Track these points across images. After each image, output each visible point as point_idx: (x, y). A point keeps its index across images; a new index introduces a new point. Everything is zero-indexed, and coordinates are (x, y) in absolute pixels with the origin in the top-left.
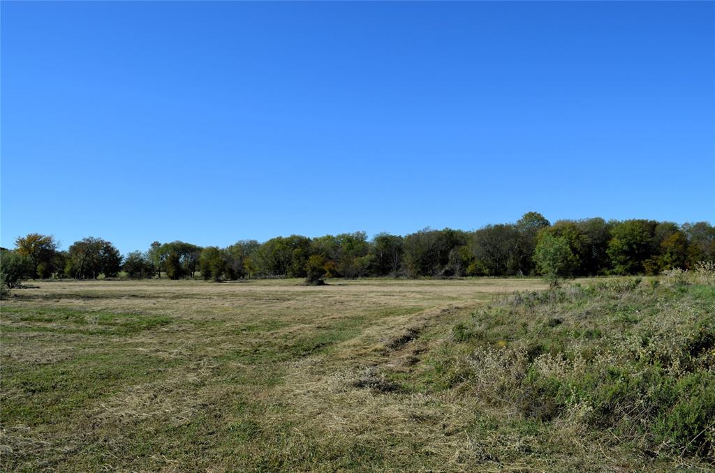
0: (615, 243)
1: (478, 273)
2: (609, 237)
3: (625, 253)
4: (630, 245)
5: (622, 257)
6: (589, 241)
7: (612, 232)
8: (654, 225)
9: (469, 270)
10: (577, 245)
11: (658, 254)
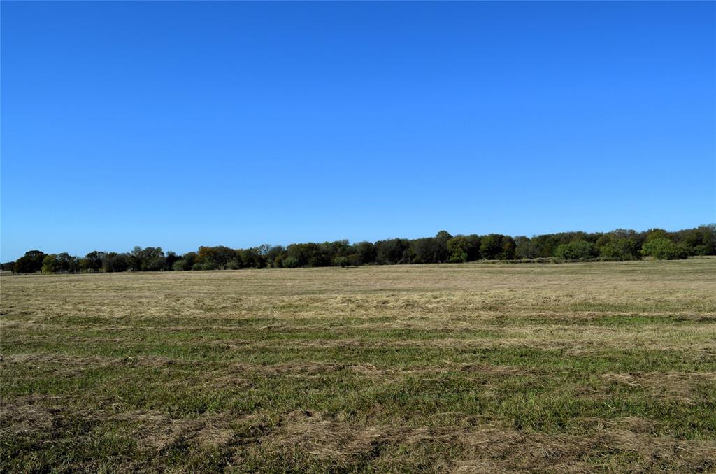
0: (483, 247)
1: (418, 262)
2: (480, 244)
3: (486, 251)
4: (489, 248)
5: (485, 254)
6: (471, 246)
7: (482, 242)
8: (501, 237)
9: (414, 260)
10: (466, 248)
11: (501, 252)
